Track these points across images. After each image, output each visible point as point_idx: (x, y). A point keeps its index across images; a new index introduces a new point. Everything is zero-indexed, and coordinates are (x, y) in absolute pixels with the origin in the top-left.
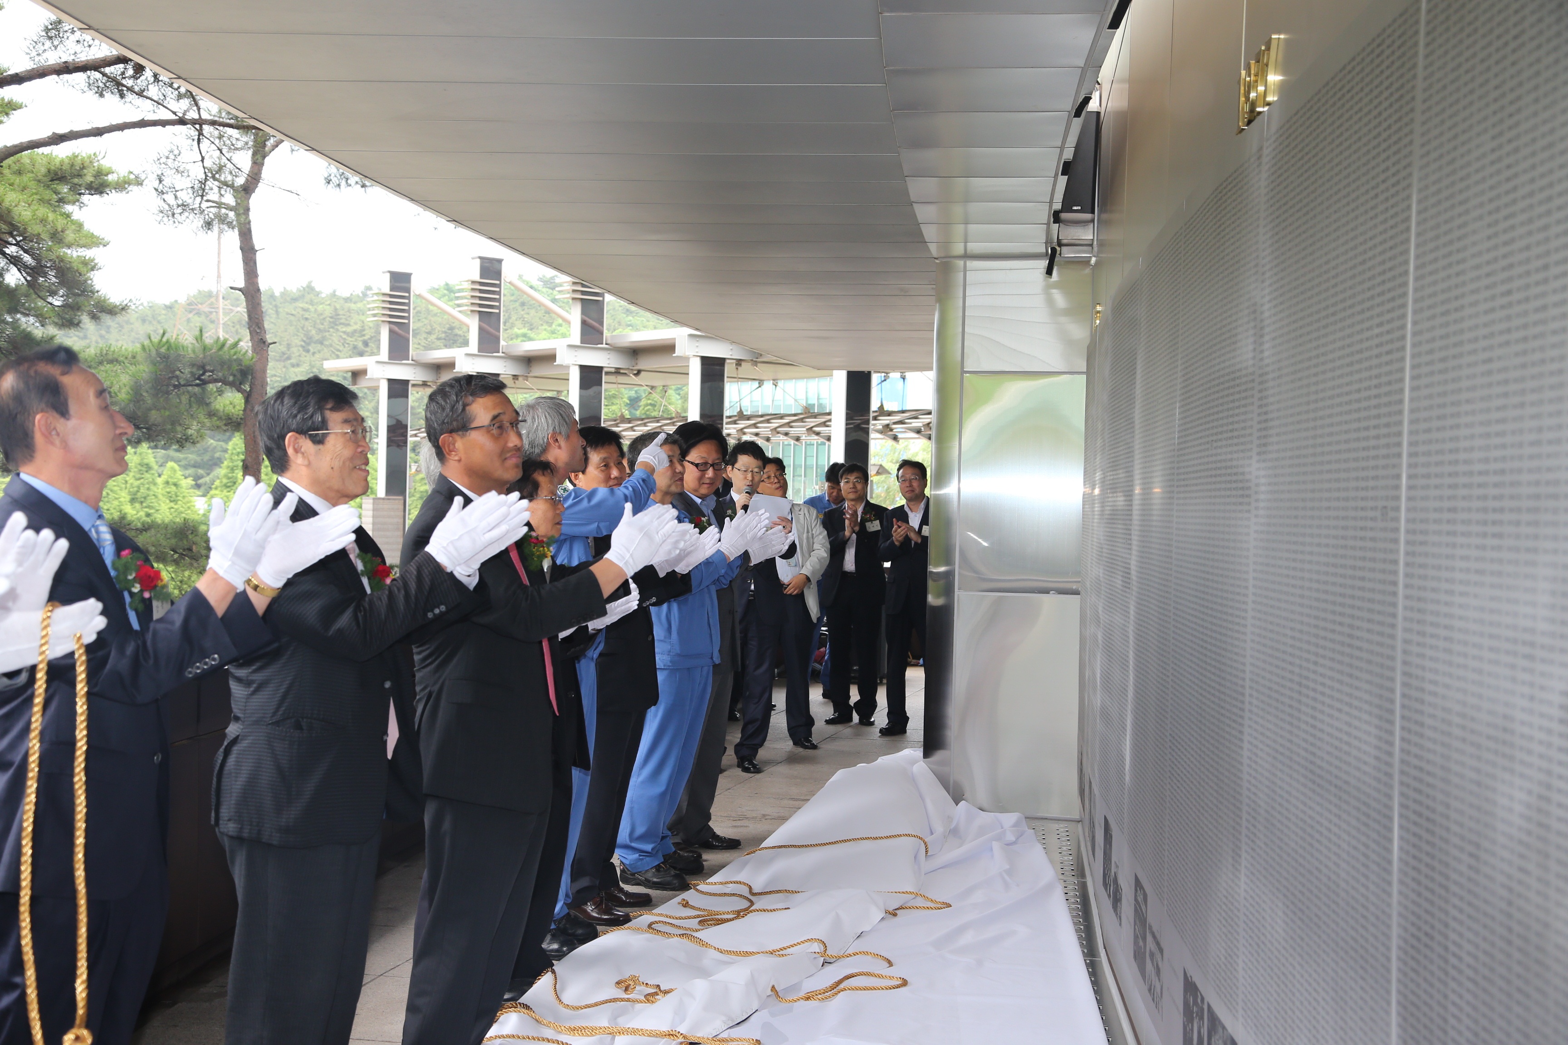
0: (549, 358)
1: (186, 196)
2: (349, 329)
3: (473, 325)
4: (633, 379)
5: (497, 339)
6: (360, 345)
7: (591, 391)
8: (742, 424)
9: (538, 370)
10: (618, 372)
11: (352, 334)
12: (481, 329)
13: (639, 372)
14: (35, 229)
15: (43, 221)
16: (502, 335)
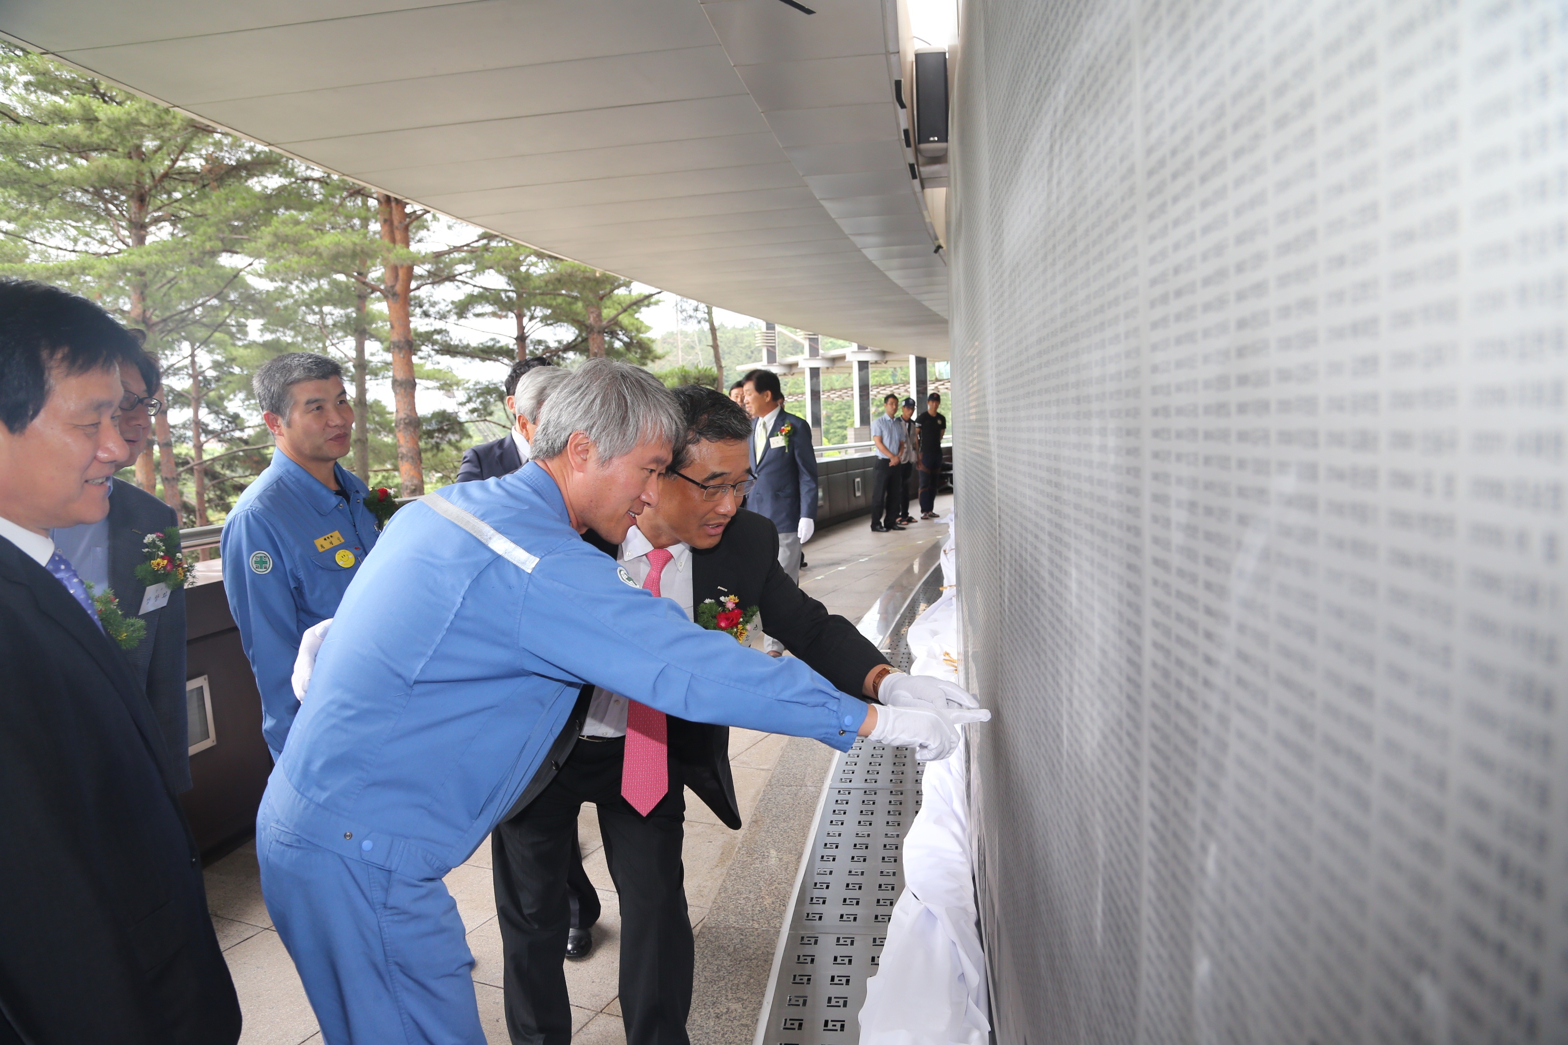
0: (843, 358)
1: (691, 312)
2: (743, 345)
3: (806, 344)
4: (884, 365)
5: (818, 350)
6: (749, 353)
7: (863, 372)
8: (937, 384)
9: (839, 364)
10: (876, 362)
11: (744, 348)
12: (810, 346)
13: (886, 362)
14: (631, 328)
15: (633, 324)
16: (820, 347)
